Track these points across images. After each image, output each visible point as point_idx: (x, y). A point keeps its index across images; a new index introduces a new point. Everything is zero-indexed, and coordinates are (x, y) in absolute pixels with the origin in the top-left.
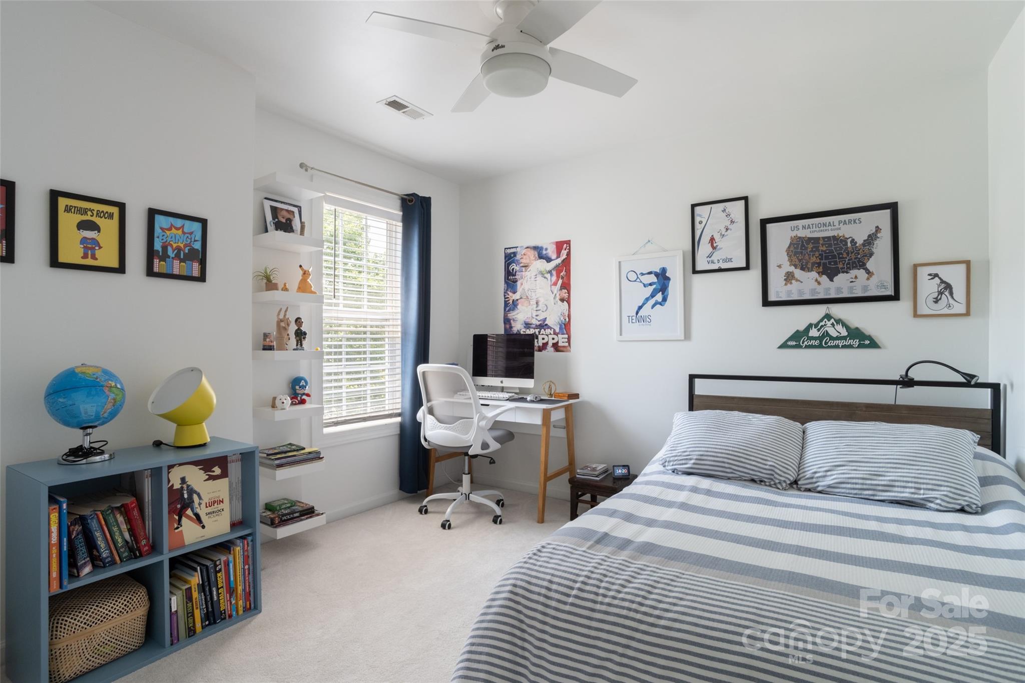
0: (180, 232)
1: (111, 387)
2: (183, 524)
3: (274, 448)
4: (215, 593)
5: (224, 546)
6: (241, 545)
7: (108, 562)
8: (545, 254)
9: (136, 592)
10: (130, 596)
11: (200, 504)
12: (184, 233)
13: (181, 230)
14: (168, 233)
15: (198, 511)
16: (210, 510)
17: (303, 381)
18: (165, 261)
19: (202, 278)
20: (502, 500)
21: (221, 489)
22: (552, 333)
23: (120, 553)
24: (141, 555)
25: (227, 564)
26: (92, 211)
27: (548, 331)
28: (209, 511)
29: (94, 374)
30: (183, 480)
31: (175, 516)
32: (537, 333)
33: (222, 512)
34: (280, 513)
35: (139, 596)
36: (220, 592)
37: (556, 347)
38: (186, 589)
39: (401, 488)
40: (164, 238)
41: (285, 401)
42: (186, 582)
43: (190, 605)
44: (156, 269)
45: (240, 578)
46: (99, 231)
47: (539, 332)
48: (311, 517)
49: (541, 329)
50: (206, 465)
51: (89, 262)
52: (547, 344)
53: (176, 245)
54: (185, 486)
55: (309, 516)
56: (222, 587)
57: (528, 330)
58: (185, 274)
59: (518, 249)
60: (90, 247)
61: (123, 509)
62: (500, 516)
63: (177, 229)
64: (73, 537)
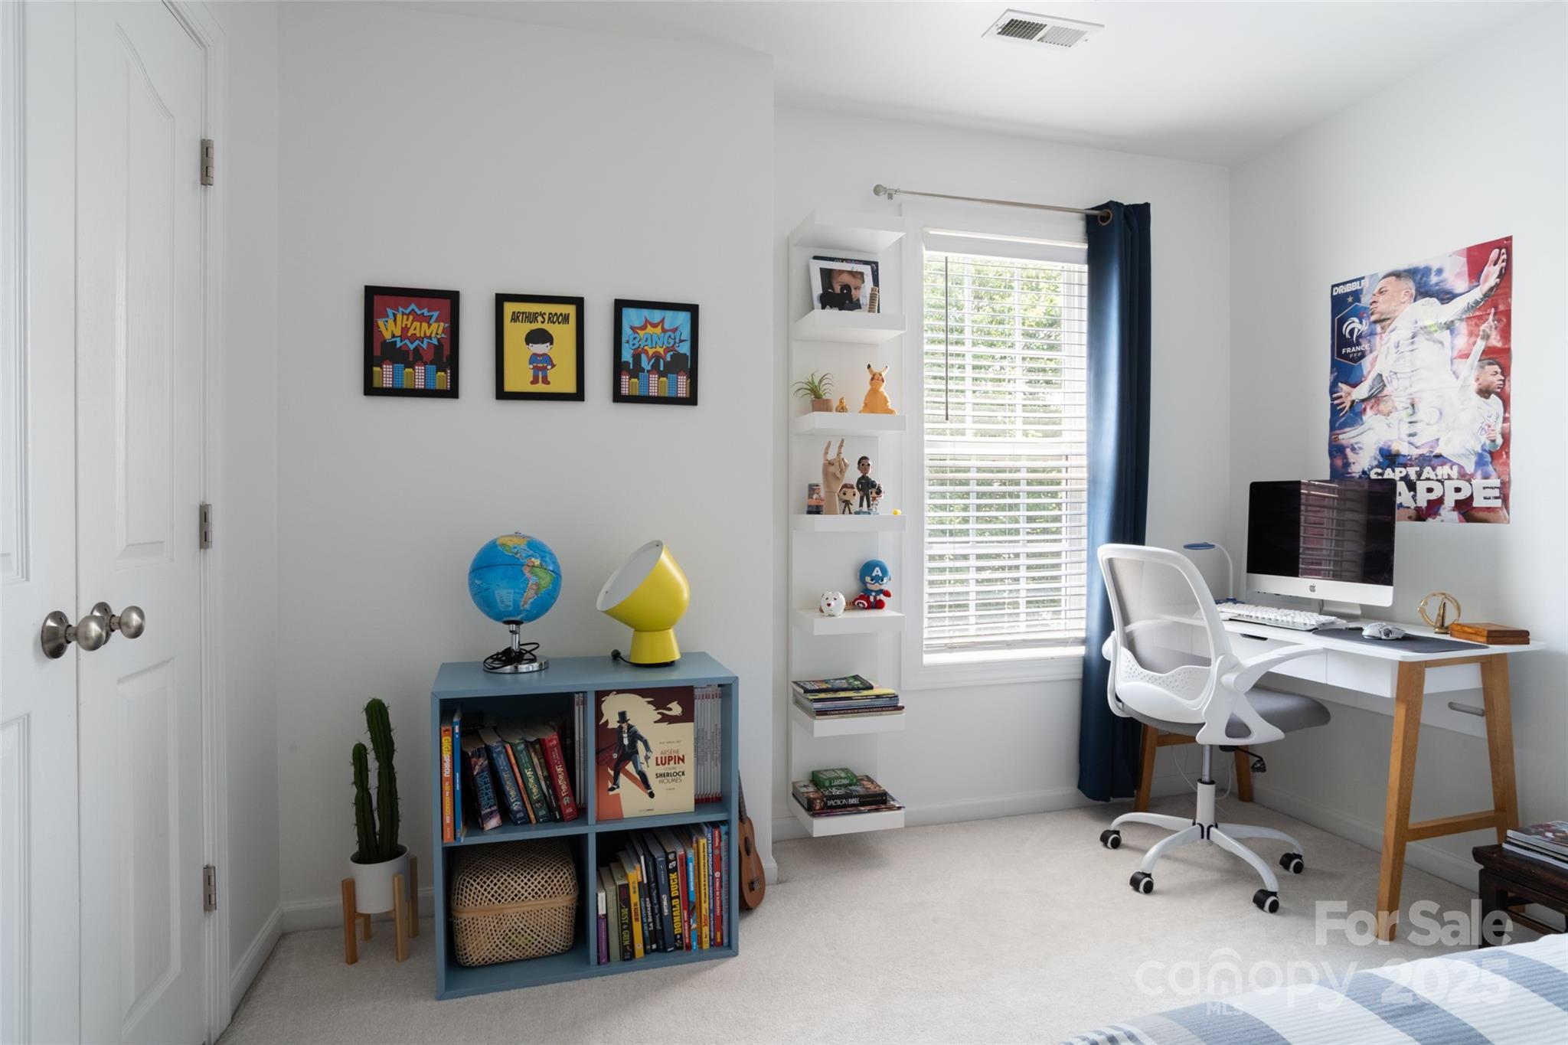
0: (659, 330)
1: (534, 566)
2: (620, 786)
3: (826, 682)
4: (665, 903)
5: (685, 832)
6: (709, 836)
7: (520, 819)
8: (1437, 284)
9: (559, 870)
10: (549, 874)
11: (647, 758)
12: (664, 331)
13: (660, 327)
14: (641, 333)
15: (644, 768)
16: (662, 769)
17: (877, 569)
18: (637, 377)
19: (692, 400)
20: (1299, 857)
21: (681, 738)
22: (1454, 473)
23: (535, 809)
24: (562, 819)
25: (685, 861)
26: (542, 315)
27: (1443, 471)
28: (662, 772)
29: (515, 548)
30: (623, 716)
31: (609, 770)
32: (1413, 477)
33: (683, 777)
34: (827, 793)
35: (561, 877)
36: (673, 904)
37: (1466, 509)
38: (620, 886)
39: (1082, 785)
40: (636, 341)
41: (833, 603)
42: (625, 875)
43: (625, 911)
44: (625, 391)
45: (705, 890)
46: (552, 344)
47: (1419, 475)
48: (877, 810)
49: (1422, 468)
50: (659, 697)
51: (540, 388)
52: (1440, 501)
53: (654, 350)
54: (625, 726)
55: (874, 807)
56: (678, 897)
57: (1389, 470)
58: (667, 395)
59: (1365, 283)
60: (541, 366)
61: (537, 747)
62: (1274, 894)
63: (654, 326)
64: (475, 773)
